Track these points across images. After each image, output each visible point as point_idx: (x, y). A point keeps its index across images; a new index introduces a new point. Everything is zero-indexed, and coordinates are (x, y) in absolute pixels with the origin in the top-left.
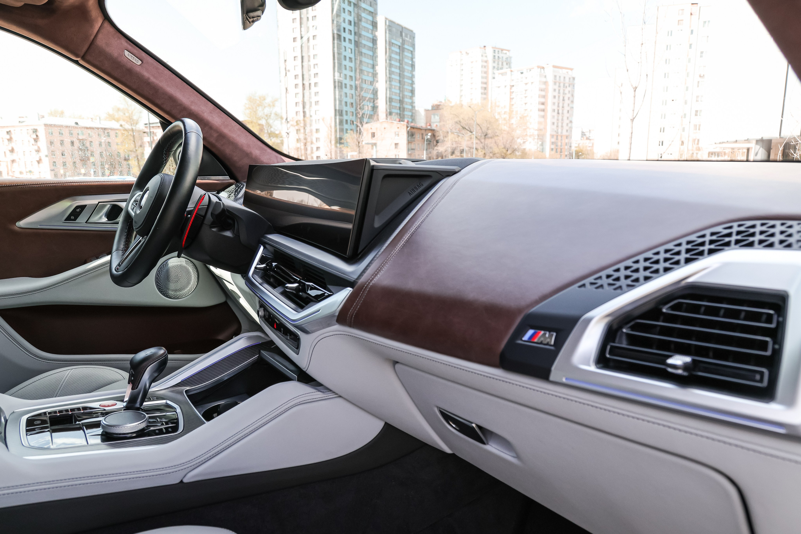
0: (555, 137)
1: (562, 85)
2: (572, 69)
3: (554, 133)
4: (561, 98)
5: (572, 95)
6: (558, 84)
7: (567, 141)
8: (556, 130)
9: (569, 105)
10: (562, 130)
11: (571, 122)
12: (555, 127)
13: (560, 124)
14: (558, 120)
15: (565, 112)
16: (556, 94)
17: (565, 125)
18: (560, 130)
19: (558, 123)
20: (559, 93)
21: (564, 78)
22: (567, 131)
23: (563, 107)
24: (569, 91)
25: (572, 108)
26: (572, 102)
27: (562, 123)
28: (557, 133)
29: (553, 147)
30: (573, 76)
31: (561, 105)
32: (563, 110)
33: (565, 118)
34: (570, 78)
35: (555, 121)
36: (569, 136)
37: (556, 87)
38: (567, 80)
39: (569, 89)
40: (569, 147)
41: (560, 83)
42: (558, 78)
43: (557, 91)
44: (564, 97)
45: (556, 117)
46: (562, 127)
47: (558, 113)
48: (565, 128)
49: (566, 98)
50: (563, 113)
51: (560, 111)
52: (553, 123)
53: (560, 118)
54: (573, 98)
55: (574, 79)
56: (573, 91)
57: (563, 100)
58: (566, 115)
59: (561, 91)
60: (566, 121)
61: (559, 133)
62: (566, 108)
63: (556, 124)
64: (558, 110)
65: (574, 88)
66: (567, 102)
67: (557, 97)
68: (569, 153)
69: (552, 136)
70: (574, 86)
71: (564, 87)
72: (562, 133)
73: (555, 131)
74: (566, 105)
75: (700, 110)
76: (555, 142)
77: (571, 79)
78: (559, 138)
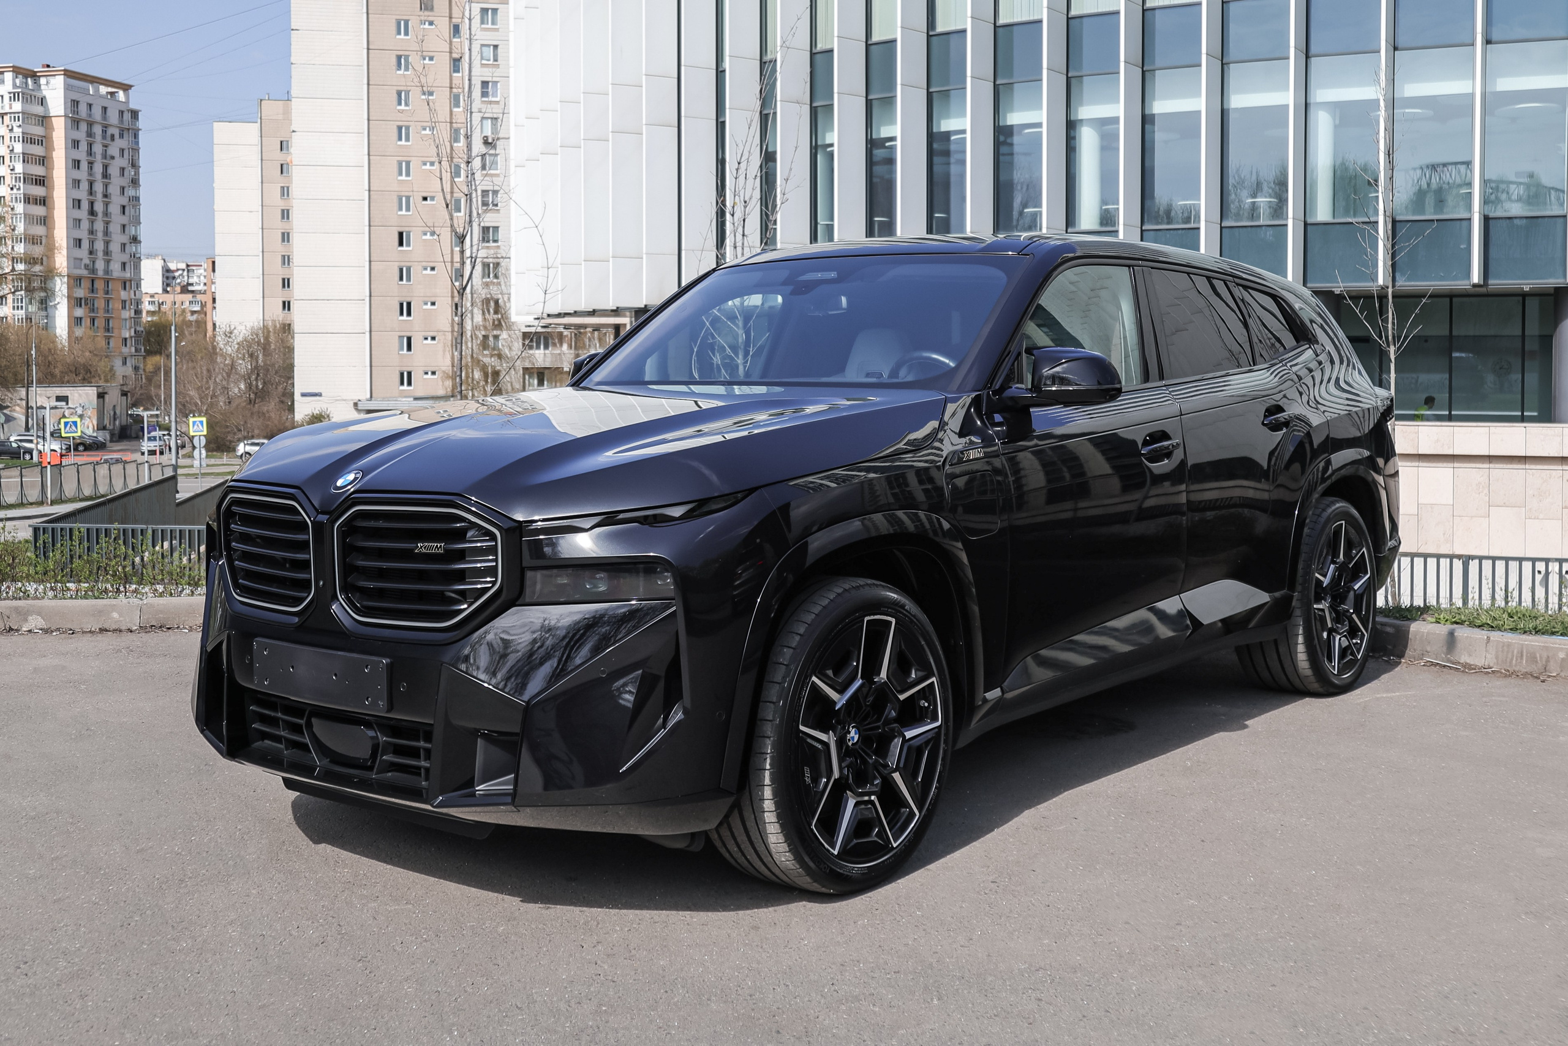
0: (86, 284)
1: (98, 130)
2: (126, 88)
3: (85, 273)
4: (98, 169)
5: (134, 165)
6: (83, 127)
7: (124, 295)
8: (87, 261)
9: (123, 189)
10: (108, 262)
11: (135, 240)
12: (83, 253)
13: (99, 246)
14: (92, 232)
15: (115, 209)
16: (81, 154)
17: (115, 247)
18: (100, 265)
19: (92, 242)
20: (90, 153)
21: (105, 109)
22: (124, 264)
23: (105, 196)
24: (122, 151)
25: (137, 199)
26: (135, 182)
27: (107, 243)
28: (93, 271)
29: (79, 312)
30: (132, 106)
31: (99, 188)
32: (107, 205)
33: (115, 228)
34: (121, 113)
35: (83, 234)
36: (131, 281)
37: (81, 135)
38: (113, 118)
39: (120, 143)
40: (133, 314)
41: (90, 124)
42: (83, 109)
43: (83, 146)
44: (106, 167)
45: (85, 225)
46: (107, 252)
47: (92, 212)
48: (118, 257)
49: (114, 171)
50: (106, 214)
51: (99, 207)
52: (78, 243)
53: (99, 226)
54: (137, 173)
55: (135, 114)
56: (136, 150)
57: (106, 175)
58: (117, 219)
59: (98, 149)
60: (117, 238)
61: (100, 273)
62: (117, 201)
63: (85, 244)
64: (92, 204)
65: (137, 143)
66: (116, 182)
67: (84, 165)
68: (133, 334)
69: (75, 281)
70: (136, 136)
71: (104, 137)
72: (107, 271)
73: (86, 267)
74: (114, 190)
75: (494, 227)
76: (86, 300)
77: (127, 116)
78: (99, 285)
